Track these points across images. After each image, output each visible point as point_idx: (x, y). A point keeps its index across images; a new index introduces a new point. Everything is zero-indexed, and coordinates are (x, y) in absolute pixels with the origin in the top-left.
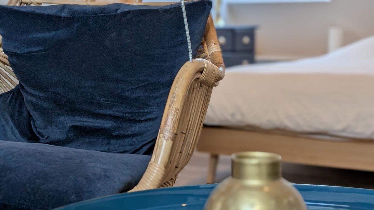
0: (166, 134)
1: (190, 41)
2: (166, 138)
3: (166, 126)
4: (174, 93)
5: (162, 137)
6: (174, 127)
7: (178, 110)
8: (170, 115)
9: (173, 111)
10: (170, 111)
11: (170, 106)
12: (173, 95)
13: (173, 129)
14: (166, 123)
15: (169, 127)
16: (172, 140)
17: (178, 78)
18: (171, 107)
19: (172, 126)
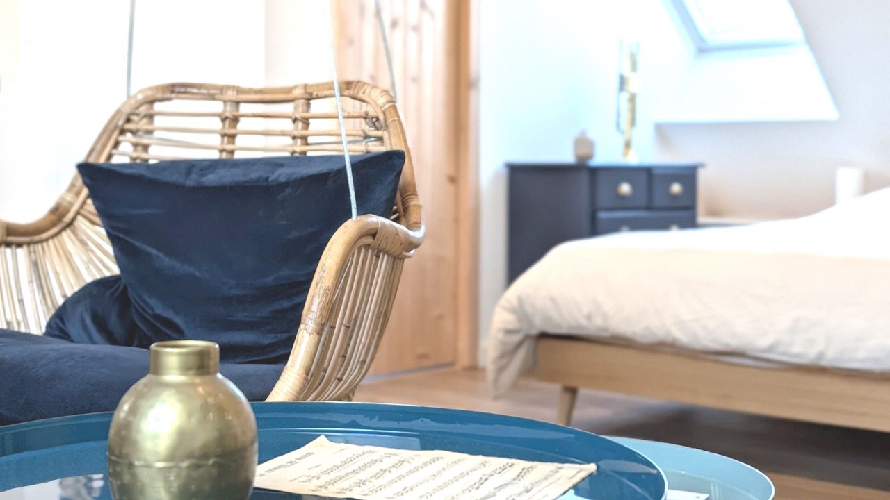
0: (309, 324)
1: (353, 190)
2: (309, 331)
3: (309, 314)
4: (324, 265)
5: (304, 329)
6: (321, 314)
7: (329, 290)
8: (317, 297)
9: (321, 292)
10: (317, 291)
11: (317, 285)
12: (323, 267)
13: (320, 318)
14: (309, 309)
15: (315, 315)
16: (318, 334)
17: (332, 244)
18: (319, 286)
19: (318, 313)
